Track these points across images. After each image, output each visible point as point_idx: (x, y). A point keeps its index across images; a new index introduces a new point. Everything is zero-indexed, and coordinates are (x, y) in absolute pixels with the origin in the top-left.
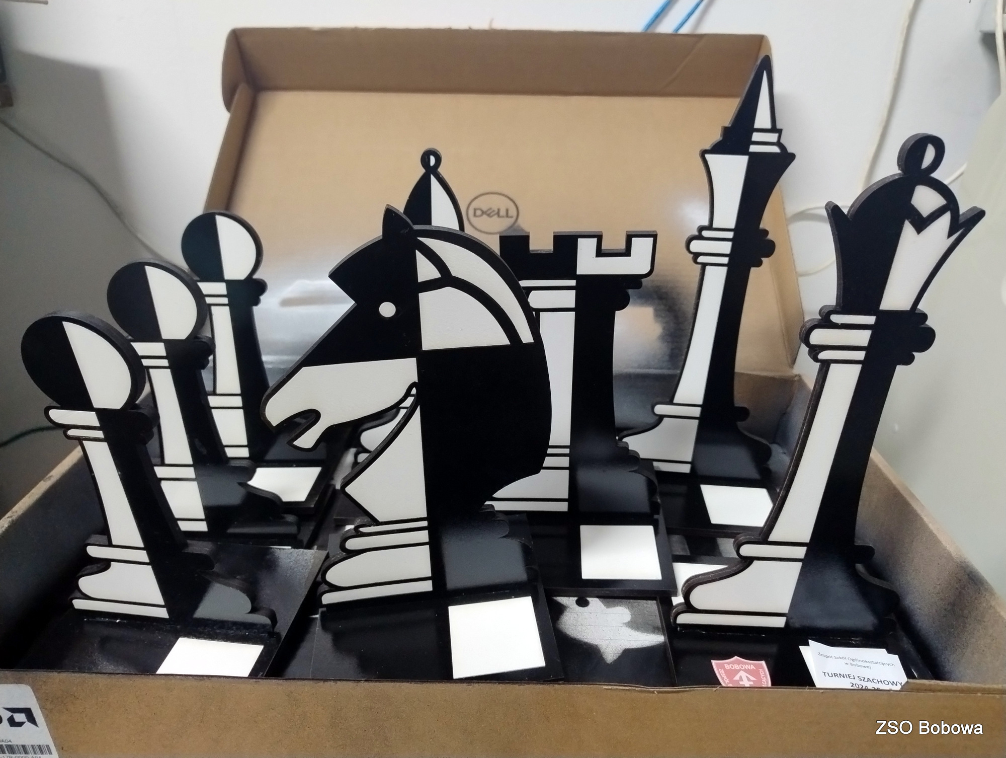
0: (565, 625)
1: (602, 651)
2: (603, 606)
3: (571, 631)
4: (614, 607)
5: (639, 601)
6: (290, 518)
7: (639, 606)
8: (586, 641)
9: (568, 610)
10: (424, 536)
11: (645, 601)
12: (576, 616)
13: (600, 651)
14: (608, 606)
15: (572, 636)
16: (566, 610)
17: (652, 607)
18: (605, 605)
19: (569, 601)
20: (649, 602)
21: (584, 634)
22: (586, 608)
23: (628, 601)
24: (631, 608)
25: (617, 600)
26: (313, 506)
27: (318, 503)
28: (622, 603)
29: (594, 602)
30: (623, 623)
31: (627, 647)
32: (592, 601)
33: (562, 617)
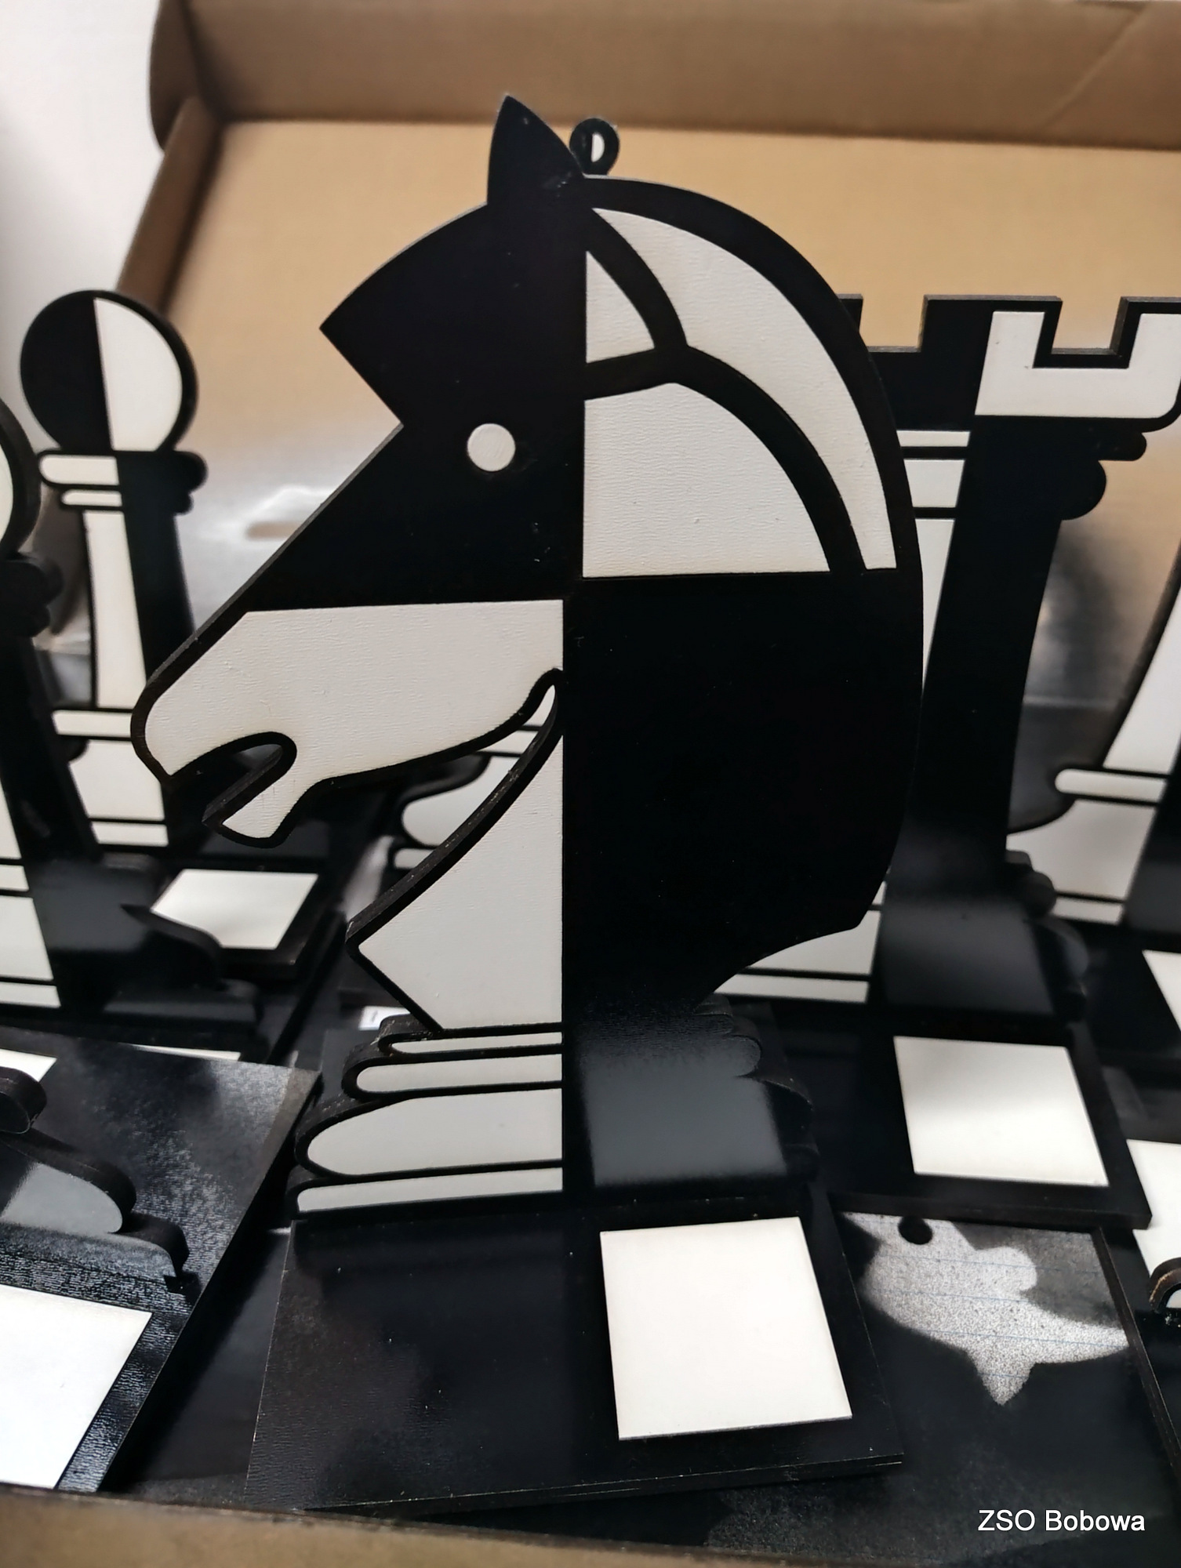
0: (880, 1291)
1: (979, 1368)
2: (965, 1243)
3: (897, 1309)
4: (993, 1247)
5: (1050, 1233)
6: (240, 989)
7: (1052, 1246)
8: (937, 1336)
9: (882, 1249)
10: (551, 1067)
11: (1063, 1235)
12: (904, 1269)
13: (976, 1369)
14: (979, 1243)
15: (901, 1321)
16: (878, 1250)
17: (1080, 1248)
18: (970, 1241)
19: (882, 1226)
20: (1075, 1236)
21: (929, 1318)
22: (925, 1248)
23: (1025, 1231)
24: (1034, 1253)
25: (998, 1230)
26: (293, 961)
27: (305, 957)
28: (1010, 1236)
29: (943, 1231)
30: (1022, 1293)
31: (1039, 1361)
32: (937, 1227)
33: (871, 1268)
